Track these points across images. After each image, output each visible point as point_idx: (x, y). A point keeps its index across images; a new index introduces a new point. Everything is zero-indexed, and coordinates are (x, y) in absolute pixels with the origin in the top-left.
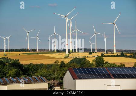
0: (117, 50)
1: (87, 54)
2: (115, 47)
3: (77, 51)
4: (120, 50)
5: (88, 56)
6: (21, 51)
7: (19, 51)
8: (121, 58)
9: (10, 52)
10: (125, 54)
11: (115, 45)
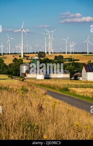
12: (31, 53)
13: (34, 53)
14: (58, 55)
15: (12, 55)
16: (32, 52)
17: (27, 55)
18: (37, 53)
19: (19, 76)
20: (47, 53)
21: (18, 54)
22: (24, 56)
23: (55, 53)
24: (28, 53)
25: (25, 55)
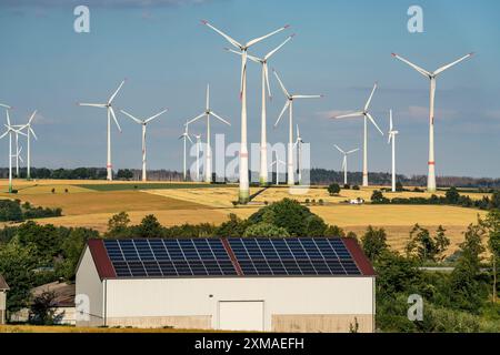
0: (438, 180)
1: (322, 193)
2: (431, 167)
3: (291, 181)
4: (463, 179)
5: (321, 201)
6: (76, 178)
7: (70, 178)
9: (35, 182)
10: (461, 194)
11: (432, 159)
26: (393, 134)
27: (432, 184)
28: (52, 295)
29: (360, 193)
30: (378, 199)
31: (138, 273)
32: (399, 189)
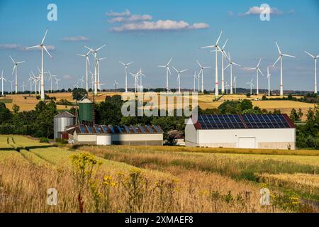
0: (284, 92)
1: (244, 96)
2: (282, 87)
3: (231, 92)
8: (288, 101)
10: (293, 97)
12: (58, 91)
13: (63, 91)
14: (112, 94)
15: (21, 95)
16: (61, 89)
17: (51, 95)
18: (70, 90)
19: (52, 137)
20: (90, 90)
21: (34, 93)
22: (46, 97)
23: (104, 91)
24: (53, 92)
25: (47, 94)
26: (269, 75)
27: (282, 93)
28: (175, 135)
29: (257, 97)
30: (264, 98)
31: (209, 127)
32: (271, 95)
